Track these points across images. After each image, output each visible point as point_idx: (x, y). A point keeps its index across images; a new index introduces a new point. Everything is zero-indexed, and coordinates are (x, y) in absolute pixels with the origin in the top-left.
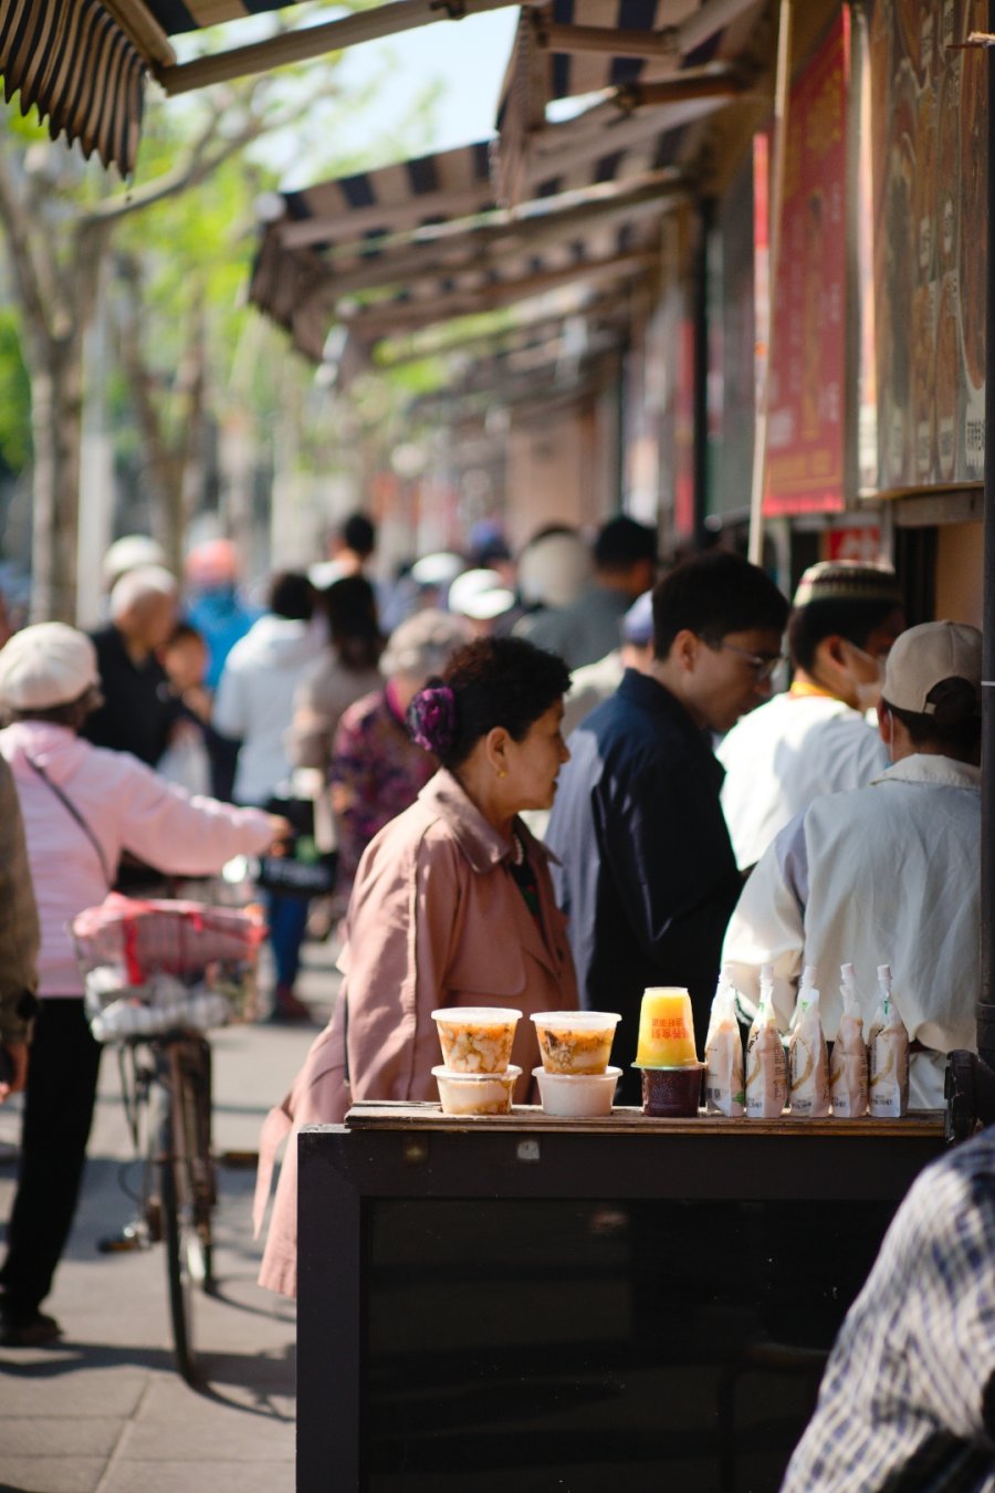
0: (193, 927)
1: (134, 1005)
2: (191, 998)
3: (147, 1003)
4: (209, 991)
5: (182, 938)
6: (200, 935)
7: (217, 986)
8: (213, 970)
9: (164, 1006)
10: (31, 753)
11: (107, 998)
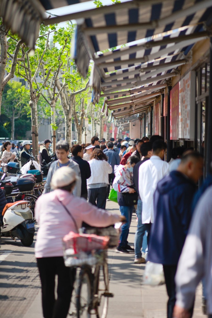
0: (89, 241)
1: (75, 259)
2: (88, 258)
3: (78, 258)
4: (92, 256)
5: (87, 243)
6: (91, 243)
7: (94, 255)
8: (94, 251)
9: (82, 259)
10: (59, 197)
11: (69, 256)
